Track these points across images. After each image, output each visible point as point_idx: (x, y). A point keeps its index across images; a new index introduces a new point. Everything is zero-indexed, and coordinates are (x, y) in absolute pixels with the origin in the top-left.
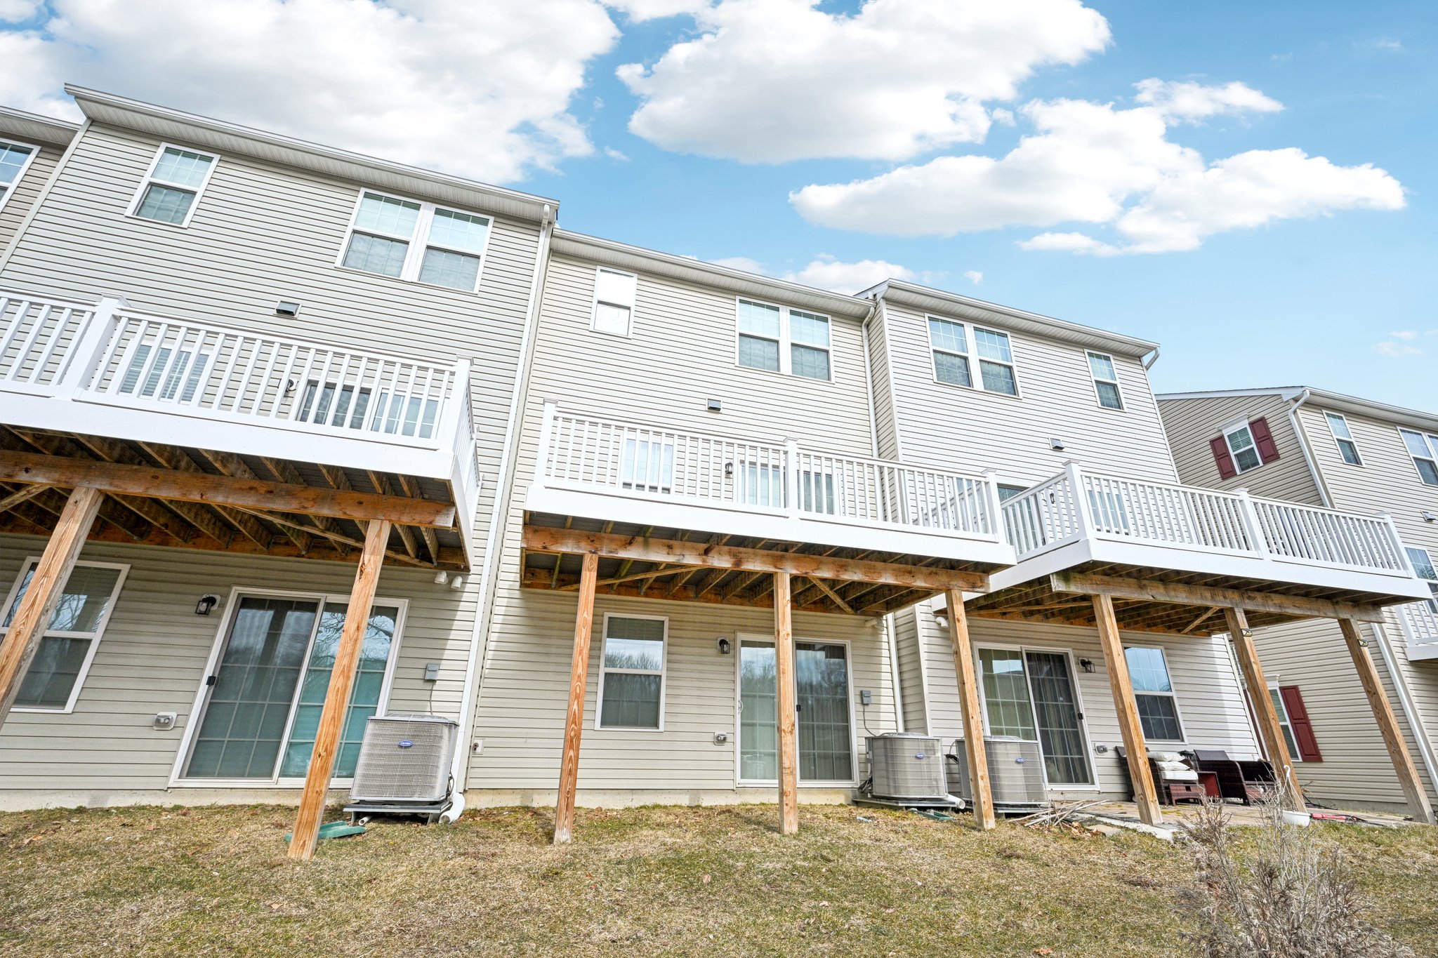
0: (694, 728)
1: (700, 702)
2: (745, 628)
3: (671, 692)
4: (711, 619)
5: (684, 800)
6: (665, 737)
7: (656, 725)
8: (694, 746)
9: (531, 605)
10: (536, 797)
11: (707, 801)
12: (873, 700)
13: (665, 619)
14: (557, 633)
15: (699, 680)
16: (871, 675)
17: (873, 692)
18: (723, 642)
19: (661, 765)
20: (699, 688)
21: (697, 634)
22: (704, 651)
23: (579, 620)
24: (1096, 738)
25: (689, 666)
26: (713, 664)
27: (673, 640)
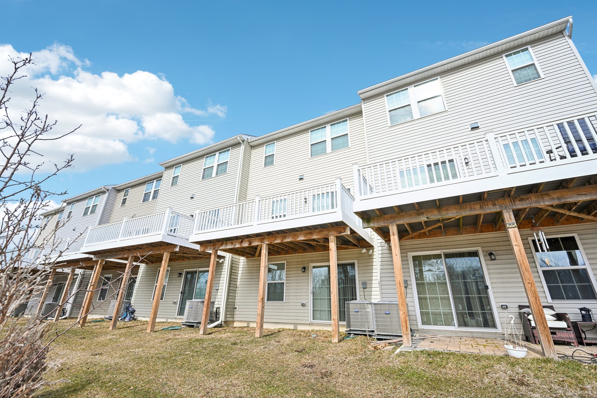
0: (295, 301)
1: (297, 291)
2: (313, 261)
3: (287, 288)
4: (301, 260)
5: (292, 327)
6: (286, 304)
7: (283, 300)
8: (295, 307)
9: (250, 263)
10: (251, 324)
11: (300, 328)
12: (368, 286)
13: (285, 262)
14: (255, 271)
15: (297, 283)
16: (368, 275)
17: (368, 282)
18: (304, 268)
19: (285, 314)
20: (297, 286)
21: (296, 266)
22: (298, 272)
23: (261, 266)
24: (499, 300)
25: (293, 278)
26: (302, 277)
27: (288, 269)
